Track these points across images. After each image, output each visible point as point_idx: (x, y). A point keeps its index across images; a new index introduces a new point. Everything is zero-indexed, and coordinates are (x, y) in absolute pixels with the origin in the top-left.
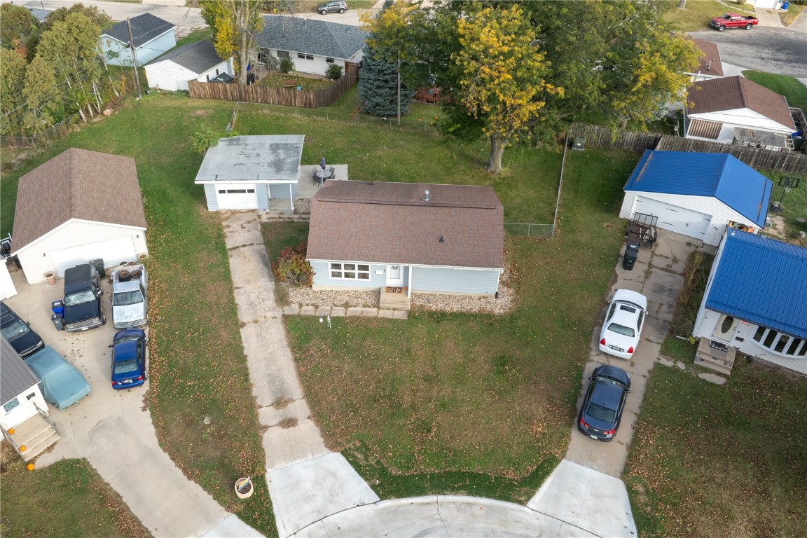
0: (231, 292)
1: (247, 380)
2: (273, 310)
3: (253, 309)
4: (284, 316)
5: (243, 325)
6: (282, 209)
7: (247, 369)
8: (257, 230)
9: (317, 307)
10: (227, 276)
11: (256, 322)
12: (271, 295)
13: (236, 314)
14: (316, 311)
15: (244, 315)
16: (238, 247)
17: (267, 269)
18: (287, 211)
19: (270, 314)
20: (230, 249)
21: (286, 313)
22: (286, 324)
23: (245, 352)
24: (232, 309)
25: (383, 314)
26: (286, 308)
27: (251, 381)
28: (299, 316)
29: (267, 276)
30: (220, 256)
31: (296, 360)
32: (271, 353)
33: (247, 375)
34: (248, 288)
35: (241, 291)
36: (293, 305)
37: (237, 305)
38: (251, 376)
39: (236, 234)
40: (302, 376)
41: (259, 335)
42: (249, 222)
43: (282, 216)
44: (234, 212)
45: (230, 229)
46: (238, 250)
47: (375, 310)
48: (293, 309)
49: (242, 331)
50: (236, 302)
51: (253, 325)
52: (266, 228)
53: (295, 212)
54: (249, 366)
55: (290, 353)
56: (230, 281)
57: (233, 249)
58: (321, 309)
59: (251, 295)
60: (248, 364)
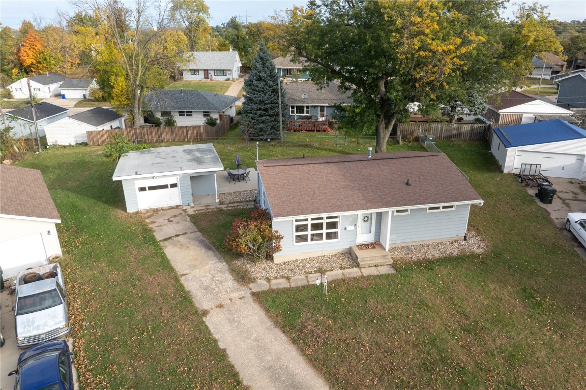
0: (177, 279)
1: (239, 383)
2: (238, 290)
3: (211, 293)
4: (253, 294)
5: (205, 313)
6: (206, 202)
7: (232, 367)
8: (186, 221)
9: (288, 278)
10: (166, 265)
11: (221, 306)
12: (228, 276)
13: (191, 302)
14: (289, 282)
15: (202, 301)
16: (170, 238)
17: (211, 252)
18: (213, 203)
19: (235, 295)
20: (162, 241)
21: (254, 290)
22: (260, 302)
23: (221, 346)
24: (185, 298)
25: (366, 272)
26: (251, 285)
27: (245, 383)
28: (271, 291)
29: (215, 258)
30: (151, 248)
31: (294, 341)
32: (256, 340)
33: (235, 375)
34: (197, 272)
35: (190, 277)
36: (259, 281)
37: (189, 292)
38: (241, 375)
39: (165, 228)
40: (312, 361)
41: (231, 321)
42: (175, 216)
43: (209, 207)
44: (156, 211)
45: (156, 224)
46: (170, 240)
47: (356, 270)
48: (261, 285)
49: (208, 320)
50: (187, 289)
51: (219, 310)
52: (196, 219)
53: (221, 203)
54: (233, 363)
55: (283, 335)
56: (172, 270)
57: (165, 240)
58: (294, 280)
59: (203, 279)
60: (230, 360)
